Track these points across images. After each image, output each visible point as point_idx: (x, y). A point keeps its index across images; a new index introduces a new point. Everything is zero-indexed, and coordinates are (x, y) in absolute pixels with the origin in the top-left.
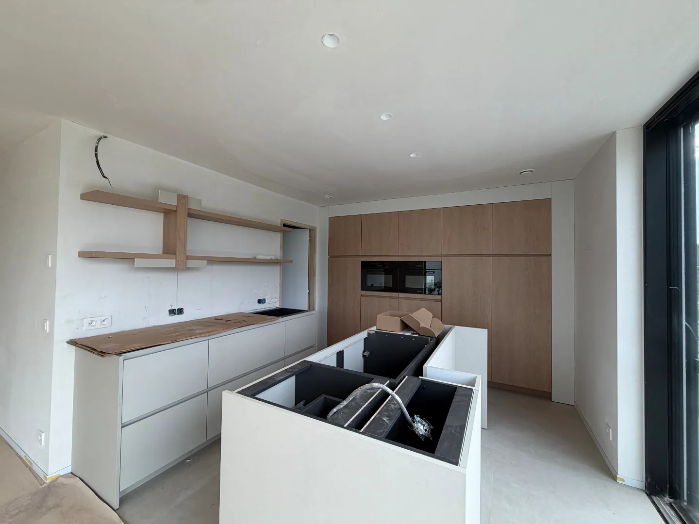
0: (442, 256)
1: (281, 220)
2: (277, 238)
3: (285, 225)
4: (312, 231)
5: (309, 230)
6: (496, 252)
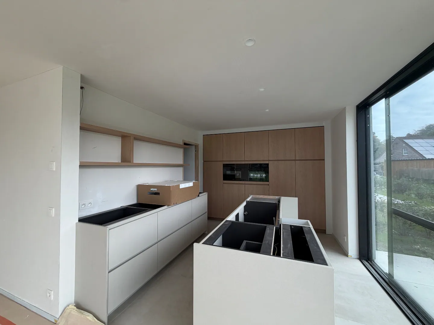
0: (269, 160)
1: (183, 140)
2: (181, 152)
3: (185, 144)
5: (195, 146)
6: (297, 158)
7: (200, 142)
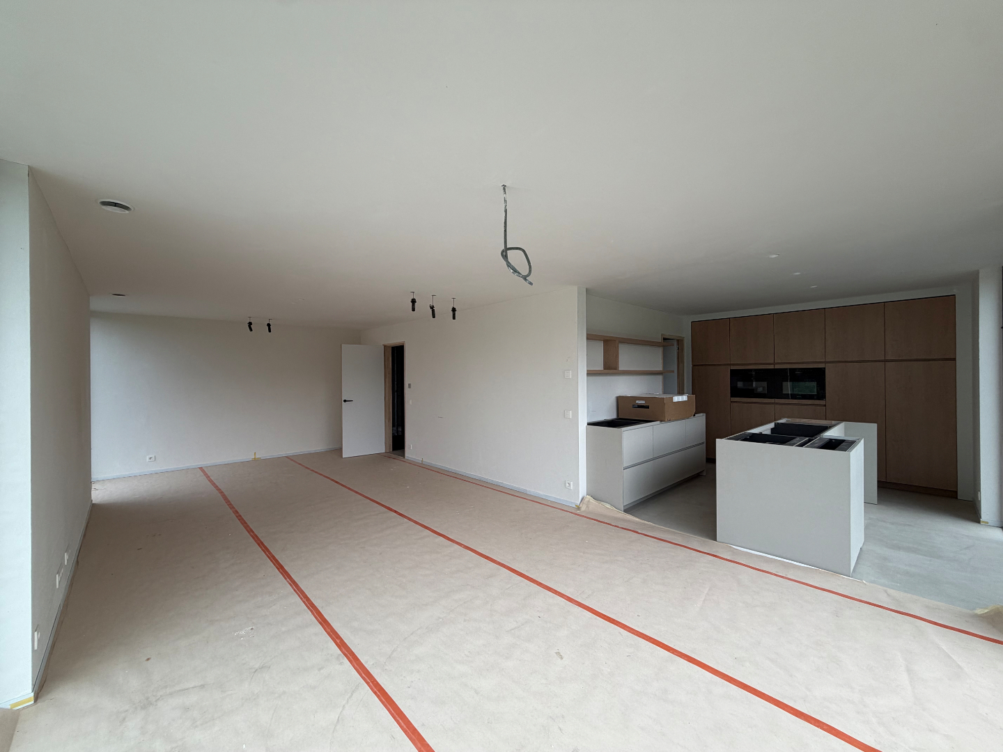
0: (825, 362)
1: (662, 335)
2: (659, 352)
3: (664, 339)
4: (680, 342)
5: (678, 341)
6: (888, 358)
7: (687, 335)
